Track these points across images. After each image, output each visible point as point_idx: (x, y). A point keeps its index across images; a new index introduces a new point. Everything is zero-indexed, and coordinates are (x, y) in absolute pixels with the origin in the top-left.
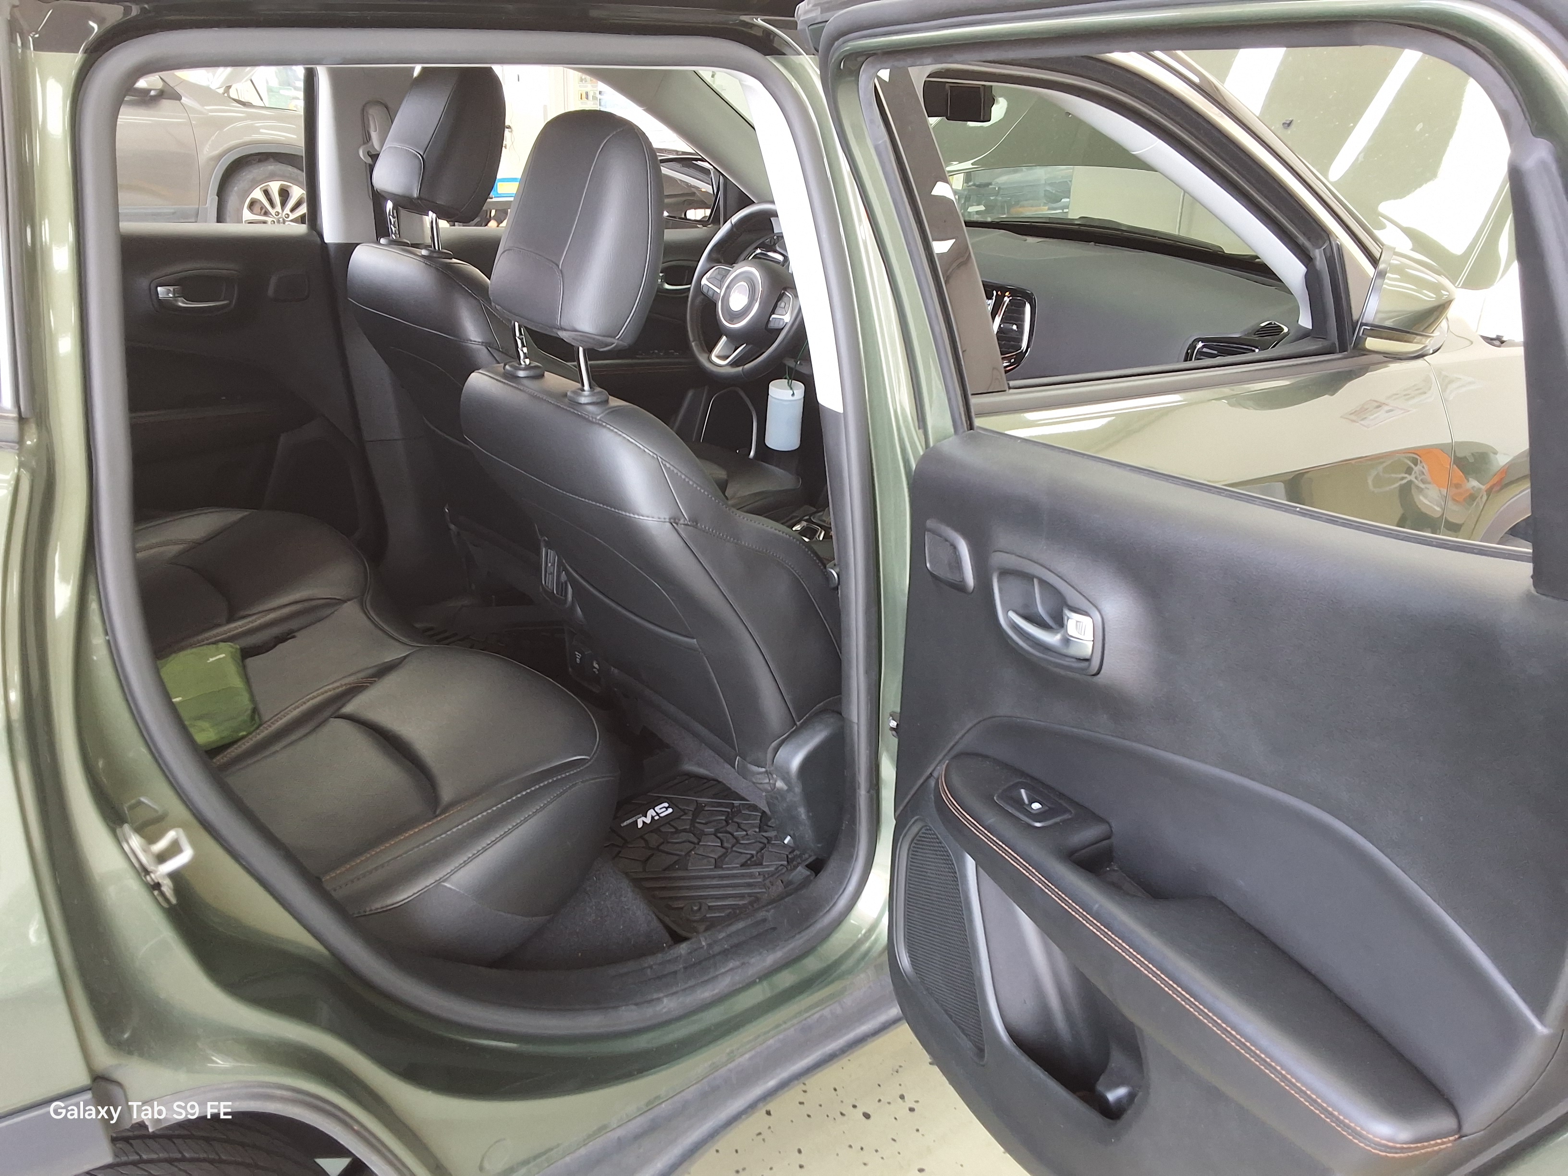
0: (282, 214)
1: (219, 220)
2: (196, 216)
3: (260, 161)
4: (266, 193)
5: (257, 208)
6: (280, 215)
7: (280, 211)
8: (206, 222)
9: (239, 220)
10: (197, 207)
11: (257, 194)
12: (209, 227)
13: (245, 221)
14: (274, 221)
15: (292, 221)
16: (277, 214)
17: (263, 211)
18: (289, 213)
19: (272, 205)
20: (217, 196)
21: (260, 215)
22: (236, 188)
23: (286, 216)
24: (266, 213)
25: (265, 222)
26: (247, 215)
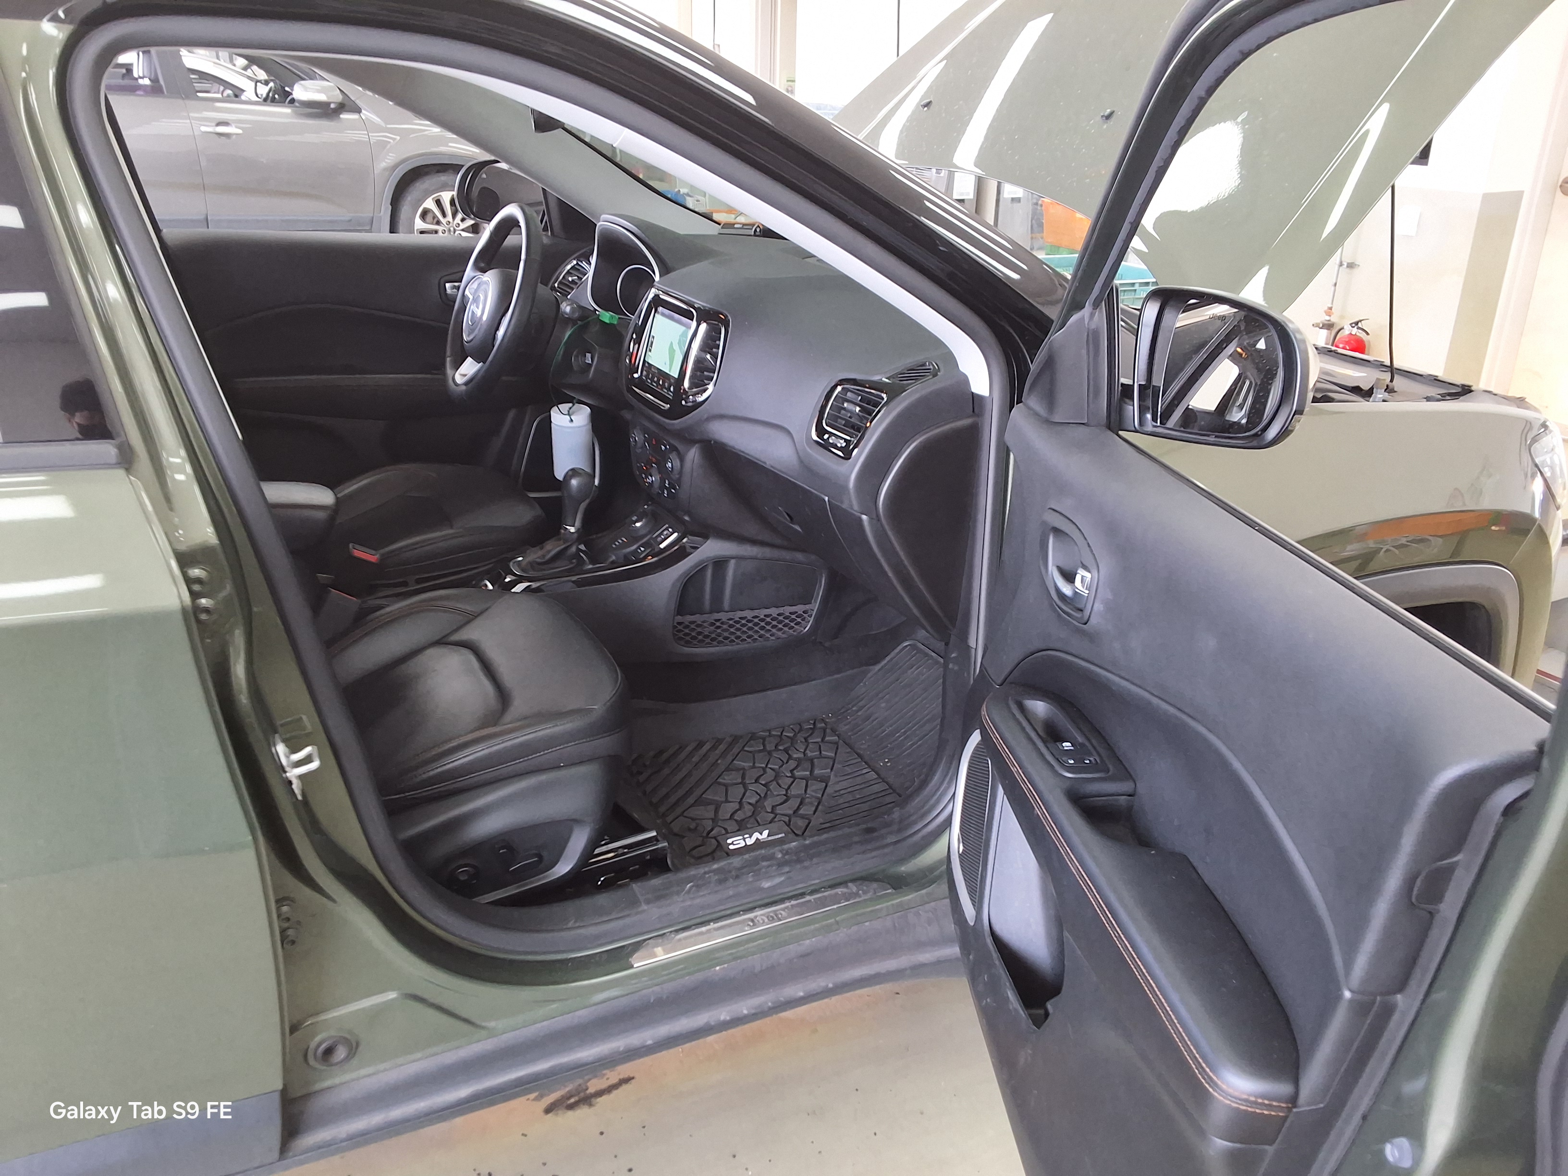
0: (453, 224)
1: (391, 232)
2: (370, 225)
3: (438, 172)
4: (438, 203)
5: (429, 217)
6: (451, 225)
7: (451, 220)
8: (380, 232)
9: (411, 231)
10: (372, 215)
11: (429, 204)
12: (382, 236)
13: (417, 230)
14: (445, 230)
15: (463, 230)
16: (448, 223)
17: (435, 220)
18: (460, 223)
19: (444, 215)
20: (391, 205)
21: (432, 224)
22: (409, 198)
23: (457, 225)
24: (438, 223)
25: (436, 232)
26: (419, 224)
